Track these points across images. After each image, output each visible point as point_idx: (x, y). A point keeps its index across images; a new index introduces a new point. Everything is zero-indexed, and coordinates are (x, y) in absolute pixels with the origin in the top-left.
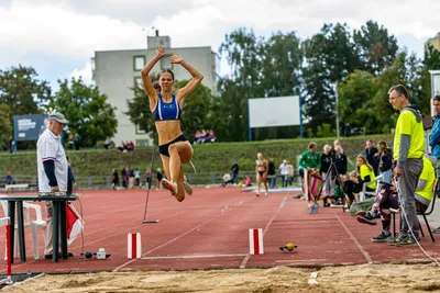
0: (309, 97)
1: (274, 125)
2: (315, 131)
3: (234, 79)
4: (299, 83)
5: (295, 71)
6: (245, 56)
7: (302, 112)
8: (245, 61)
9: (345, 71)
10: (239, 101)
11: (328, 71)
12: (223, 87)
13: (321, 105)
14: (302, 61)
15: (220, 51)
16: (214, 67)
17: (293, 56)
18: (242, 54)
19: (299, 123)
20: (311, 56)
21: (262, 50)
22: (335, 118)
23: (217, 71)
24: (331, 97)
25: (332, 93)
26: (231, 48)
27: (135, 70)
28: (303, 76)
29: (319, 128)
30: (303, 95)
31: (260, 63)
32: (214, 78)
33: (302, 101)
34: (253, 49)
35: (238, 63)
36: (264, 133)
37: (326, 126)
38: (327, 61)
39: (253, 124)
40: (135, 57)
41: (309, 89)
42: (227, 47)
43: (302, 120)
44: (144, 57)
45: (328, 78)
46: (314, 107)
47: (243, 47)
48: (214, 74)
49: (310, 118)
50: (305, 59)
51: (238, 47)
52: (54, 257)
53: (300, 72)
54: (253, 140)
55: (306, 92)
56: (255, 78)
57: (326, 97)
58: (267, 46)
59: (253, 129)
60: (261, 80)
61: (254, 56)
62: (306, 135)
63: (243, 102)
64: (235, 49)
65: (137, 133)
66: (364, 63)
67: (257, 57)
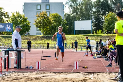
0: (95, 20)
1: (83, 30)
2: (96, 32)
3: (70, 14)
4: (92, 16)
5: (91, 12)
6: (74, 6)
7: (92, 26)
8: (74, 8)
9: (107, 12)
10: (71, 21)
11: (101, 12)
12: (66, 16)
13: (98, 23)
14: (93, 9)
15: (66, 4)
16: (63, 9)
17: (90, 7)
18: (73, 6)
19: (91, 29)
20: (96, 7)
21: (80, 4)
22: (103, 28)
23: (64, 11)
24: (102, 21)
25: (103, 20)
26: (70, 3)
27: (37, 9)
28: (93, 13)
29: (98, 31)
30: (93, 20)
31: (79, 9)
32: (63, 13)
33: (92, 22)
34: (77, 4)
35: (72, 8)
36: (79, 32)
37: (100, 31)
38: (101, 9)
39: (76, 29)
40: (37, 5)
41: (95, 18)
42: (68, 3)
43: (92, 28)
44: (40, 5)
45: (101, 14)
46: (96, 24)
47: (73, 3)
48: (63, 12)
49: (95, 28)
50: (94, 8)
51: (72, 3)
52: (17, 68)
53: (92, 12)
54: (76, 34)
55: (94, 19)
56: (77, 14)
57: (101, 21)
58: (82, 3)
59: (76, 31)
60: (79, 14)
61: (77, 6)
62: (93, 33)
63: (73, 21)
64: (71, 3)
65: (37, 31)
66: (114, 10)
67: (78, 7)
